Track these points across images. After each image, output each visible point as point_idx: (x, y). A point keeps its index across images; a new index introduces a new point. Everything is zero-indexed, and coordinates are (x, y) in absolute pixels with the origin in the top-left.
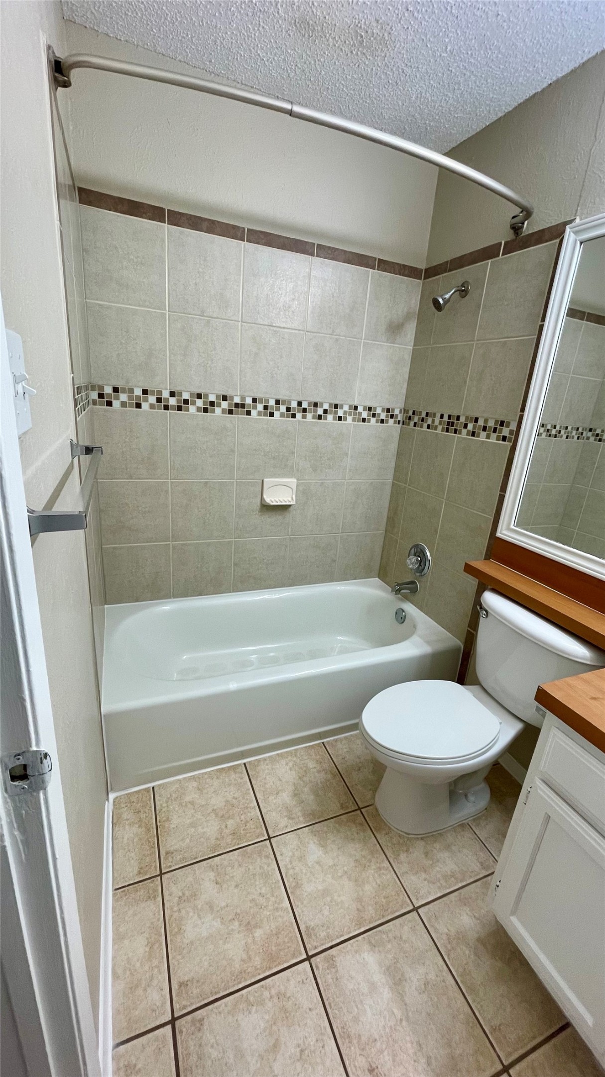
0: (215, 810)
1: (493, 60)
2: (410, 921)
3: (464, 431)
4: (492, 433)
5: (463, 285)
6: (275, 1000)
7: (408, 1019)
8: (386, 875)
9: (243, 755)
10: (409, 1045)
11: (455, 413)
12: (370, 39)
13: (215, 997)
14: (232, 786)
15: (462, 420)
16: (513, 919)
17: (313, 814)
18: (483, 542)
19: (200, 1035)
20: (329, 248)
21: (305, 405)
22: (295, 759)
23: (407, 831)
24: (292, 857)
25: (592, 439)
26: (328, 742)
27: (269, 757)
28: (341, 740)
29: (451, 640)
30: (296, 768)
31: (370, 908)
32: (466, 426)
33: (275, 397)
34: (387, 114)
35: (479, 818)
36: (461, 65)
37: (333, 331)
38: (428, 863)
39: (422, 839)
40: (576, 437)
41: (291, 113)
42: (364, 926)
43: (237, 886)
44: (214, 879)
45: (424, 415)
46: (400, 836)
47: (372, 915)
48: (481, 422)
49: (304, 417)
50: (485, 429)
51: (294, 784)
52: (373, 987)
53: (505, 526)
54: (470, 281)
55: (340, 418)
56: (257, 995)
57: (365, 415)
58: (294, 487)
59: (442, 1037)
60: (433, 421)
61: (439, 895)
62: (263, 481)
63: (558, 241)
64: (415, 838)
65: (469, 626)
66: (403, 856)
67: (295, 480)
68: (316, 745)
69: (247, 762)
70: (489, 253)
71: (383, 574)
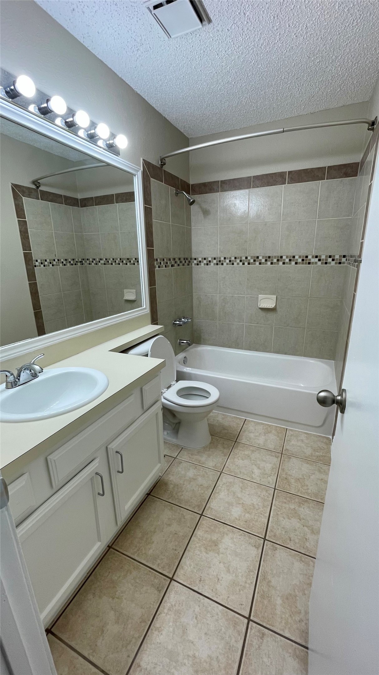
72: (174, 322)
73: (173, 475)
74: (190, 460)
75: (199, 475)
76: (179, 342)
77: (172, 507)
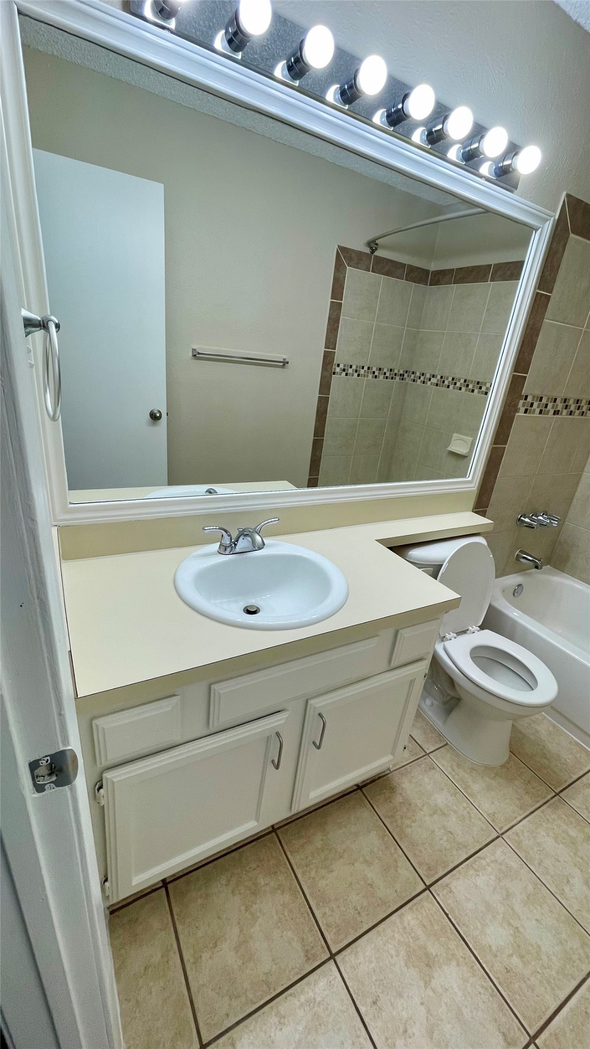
72: (521, 516)
73: (410, 781)
74: (450, 773)
75: (455, 812)
76: (517, 554)
77: (385, 836)
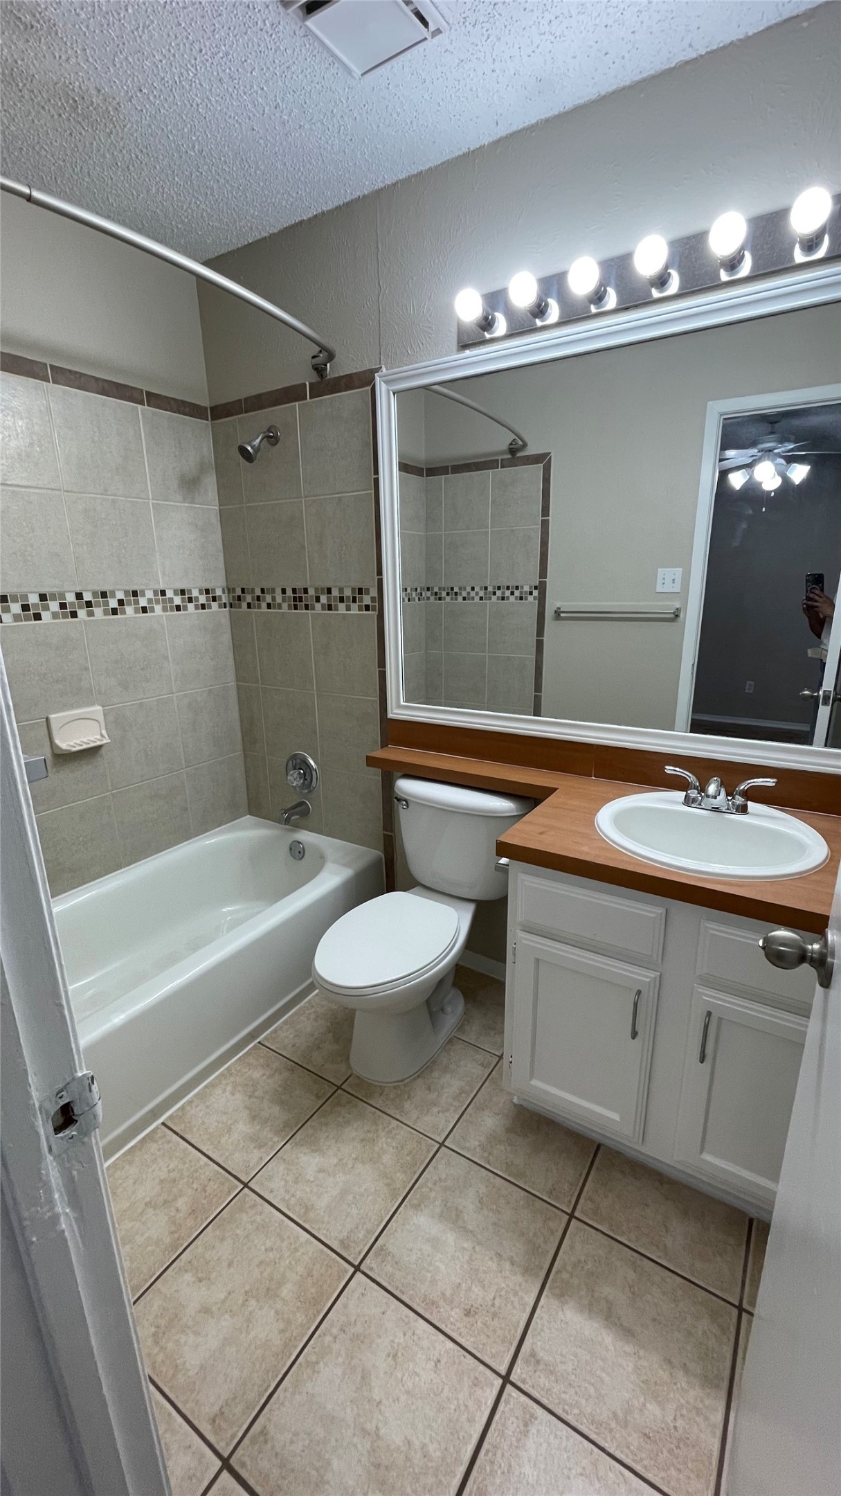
0: (150, 1203)
1: (250, 174)
2: (442, 1158)
3: (318, 606)
4: (352, 604)
5: (269, 430)
6: (342, 1336)
7: (480, 1243)
8: (399, 1134)
9: (155, 1114)
10: (490, 1263)
11: (300, 585)
12: (88, 108)
13: (268, 1394)
14: (159, 1160)
15: (311, 592)
16: (534, 1082)
17: (287, 1125)
18: (375, 730)
19: (269, 1446)
20: (70, 371)
21: (87, 597)
22: (232, 1079)
23: (400, 1079)
24: (286, 1185)
25: (432, 598)
26: (266, 1038)
27: (195, 1096)
28: (280, 1028)
29: (370, 854)
30: (240, 1088)
31: (398, 1175)
32: (318, 599)
33: (36, 590)
34: (115, 201)
35: (462, 1025)
36: (213, 170)
37: (106, 491)
38: (433, 1096)
39: (418, 1077)
40: (417, 599)
41: (29, 198)
42: (400, 1196)
43: (230, 1265)
44: (194, 1279)
45: (258, 592)
46: (395, 1088)
47: (402, 1180)
48: (335, 593)
49: (91, 614)
50: (342, 600)
51: (246, 1107)
52: (435, 1242)
53: (394, 706)
54: (277, 425)
55: (144, 610)
56: (316, 1350)
57: (178, 600)
58: (101, 718)
59: (513, 1232)
60: (274, 599)
61: (457, 1117)
62: (47, 719)
63: (369, 388)
64: (410, 1082)
65: (385, 829)
66: (407, 1105)
67: (99, 708)
68: (250, 1049)
69: (167, 1119)
70: (292, 394)
71: (256, 807)
